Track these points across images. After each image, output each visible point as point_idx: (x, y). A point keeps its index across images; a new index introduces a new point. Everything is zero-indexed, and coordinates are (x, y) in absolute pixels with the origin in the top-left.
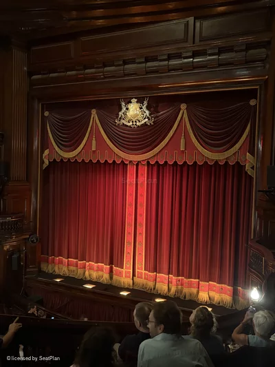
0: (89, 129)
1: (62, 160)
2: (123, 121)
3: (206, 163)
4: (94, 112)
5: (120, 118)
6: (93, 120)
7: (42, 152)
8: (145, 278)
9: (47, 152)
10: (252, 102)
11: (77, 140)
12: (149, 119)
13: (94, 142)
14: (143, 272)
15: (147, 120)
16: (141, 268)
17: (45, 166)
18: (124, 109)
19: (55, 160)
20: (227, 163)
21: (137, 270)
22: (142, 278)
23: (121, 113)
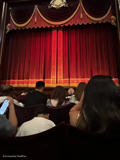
1: (17, 28)
5: (51, 5)
8: (63, 83)
9: (9, 25)
12: (66, 4)
13: (36, 19)
14: (62, 80)
15: (64, 4)
16: (61, 78)
18: (53, 0)
19: (13, 29)
21: (58, 80)
22: (61, 83)
23: (51, 2)
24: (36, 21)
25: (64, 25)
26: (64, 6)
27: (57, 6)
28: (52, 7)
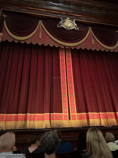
4: (40, 22)
5: (60, 24)
6: (40, 25)
9: (1, 34)
13: (40, 34)
14: (76, 114)
15: (75, 27)
18: (62, 20)
20: (114, 51)
21: (71, 114)
22: (75, 119)
24: (41, 38)
25: (75, 48)
26: (74, 28)
27: (67, 27)
28: (62, 27)
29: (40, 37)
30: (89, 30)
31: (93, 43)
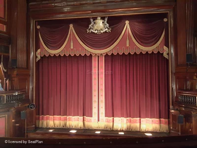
0: (68, 36)
1: (50, 55)
2: (91, 30)
3: (141, 53)
4: (71, 26)
5: (90, 28)
6: (71, 31)
7: (36, 51)
9: (39, 51)
10: (165, 20)
11: (60, 44)
12: (108, 29)
13: (72, 44)
17: (38, 59)
18: (92, 23)
19: (45, 55)
20: (153, 52)
21: (100, 117)
22: (103, 122)
23: (90, 26)
25: (107, 54)
29: (72, 47)
30: (126, 25)
31: (128, 45)
